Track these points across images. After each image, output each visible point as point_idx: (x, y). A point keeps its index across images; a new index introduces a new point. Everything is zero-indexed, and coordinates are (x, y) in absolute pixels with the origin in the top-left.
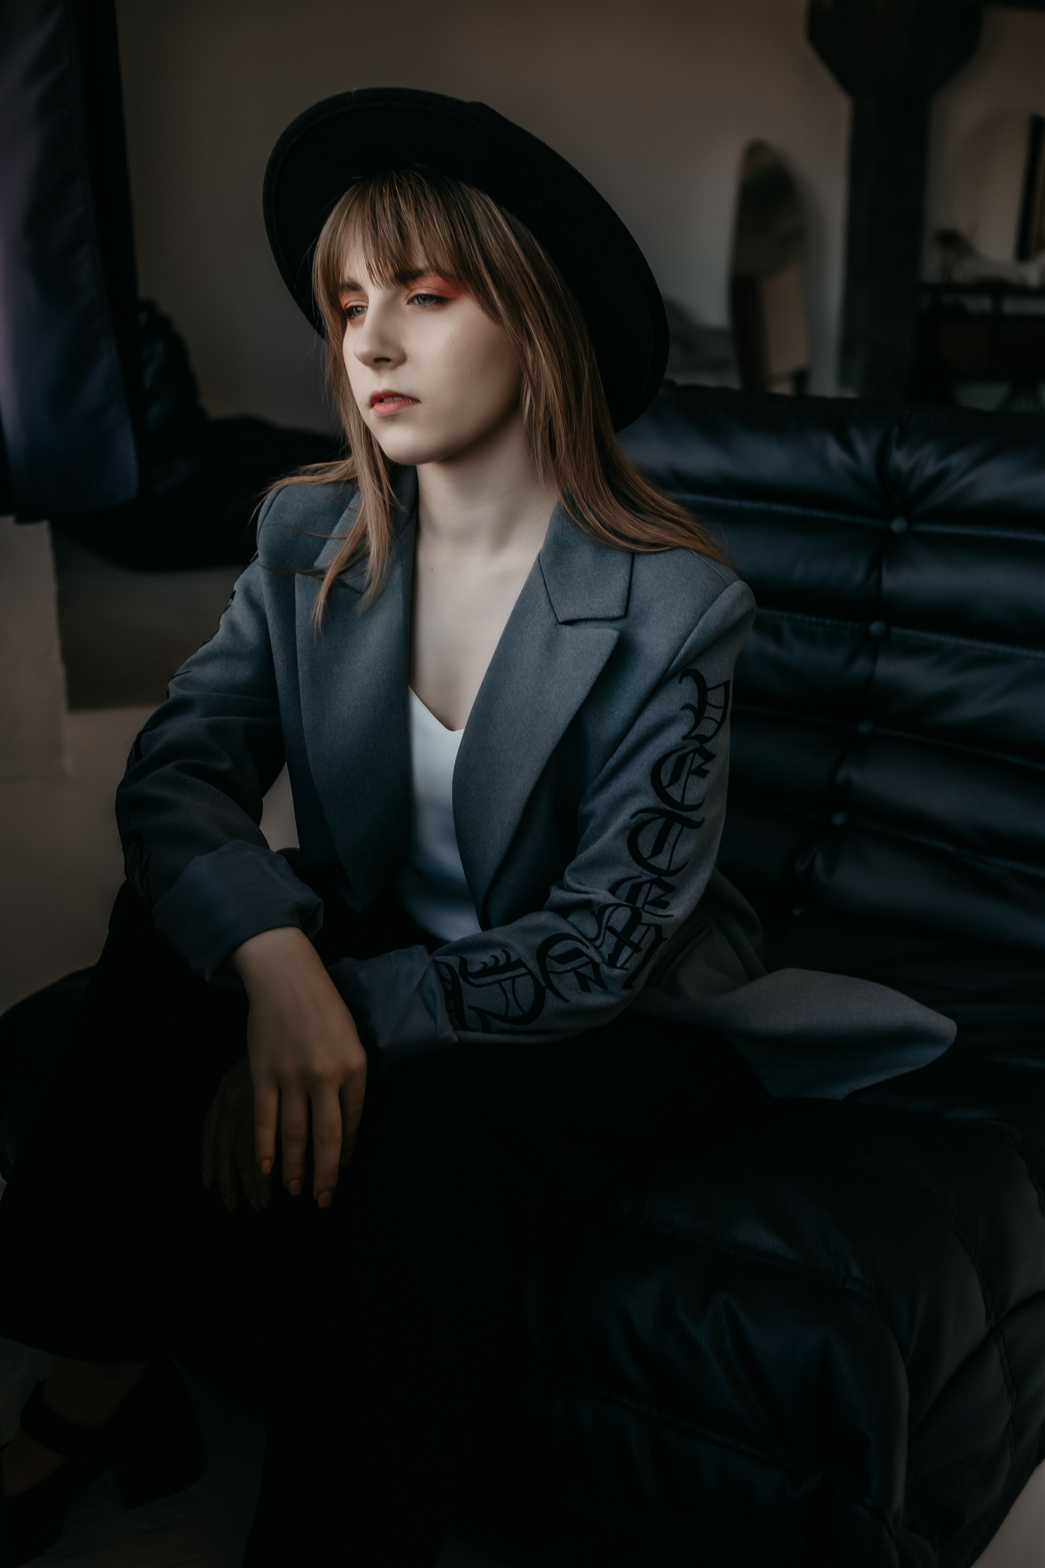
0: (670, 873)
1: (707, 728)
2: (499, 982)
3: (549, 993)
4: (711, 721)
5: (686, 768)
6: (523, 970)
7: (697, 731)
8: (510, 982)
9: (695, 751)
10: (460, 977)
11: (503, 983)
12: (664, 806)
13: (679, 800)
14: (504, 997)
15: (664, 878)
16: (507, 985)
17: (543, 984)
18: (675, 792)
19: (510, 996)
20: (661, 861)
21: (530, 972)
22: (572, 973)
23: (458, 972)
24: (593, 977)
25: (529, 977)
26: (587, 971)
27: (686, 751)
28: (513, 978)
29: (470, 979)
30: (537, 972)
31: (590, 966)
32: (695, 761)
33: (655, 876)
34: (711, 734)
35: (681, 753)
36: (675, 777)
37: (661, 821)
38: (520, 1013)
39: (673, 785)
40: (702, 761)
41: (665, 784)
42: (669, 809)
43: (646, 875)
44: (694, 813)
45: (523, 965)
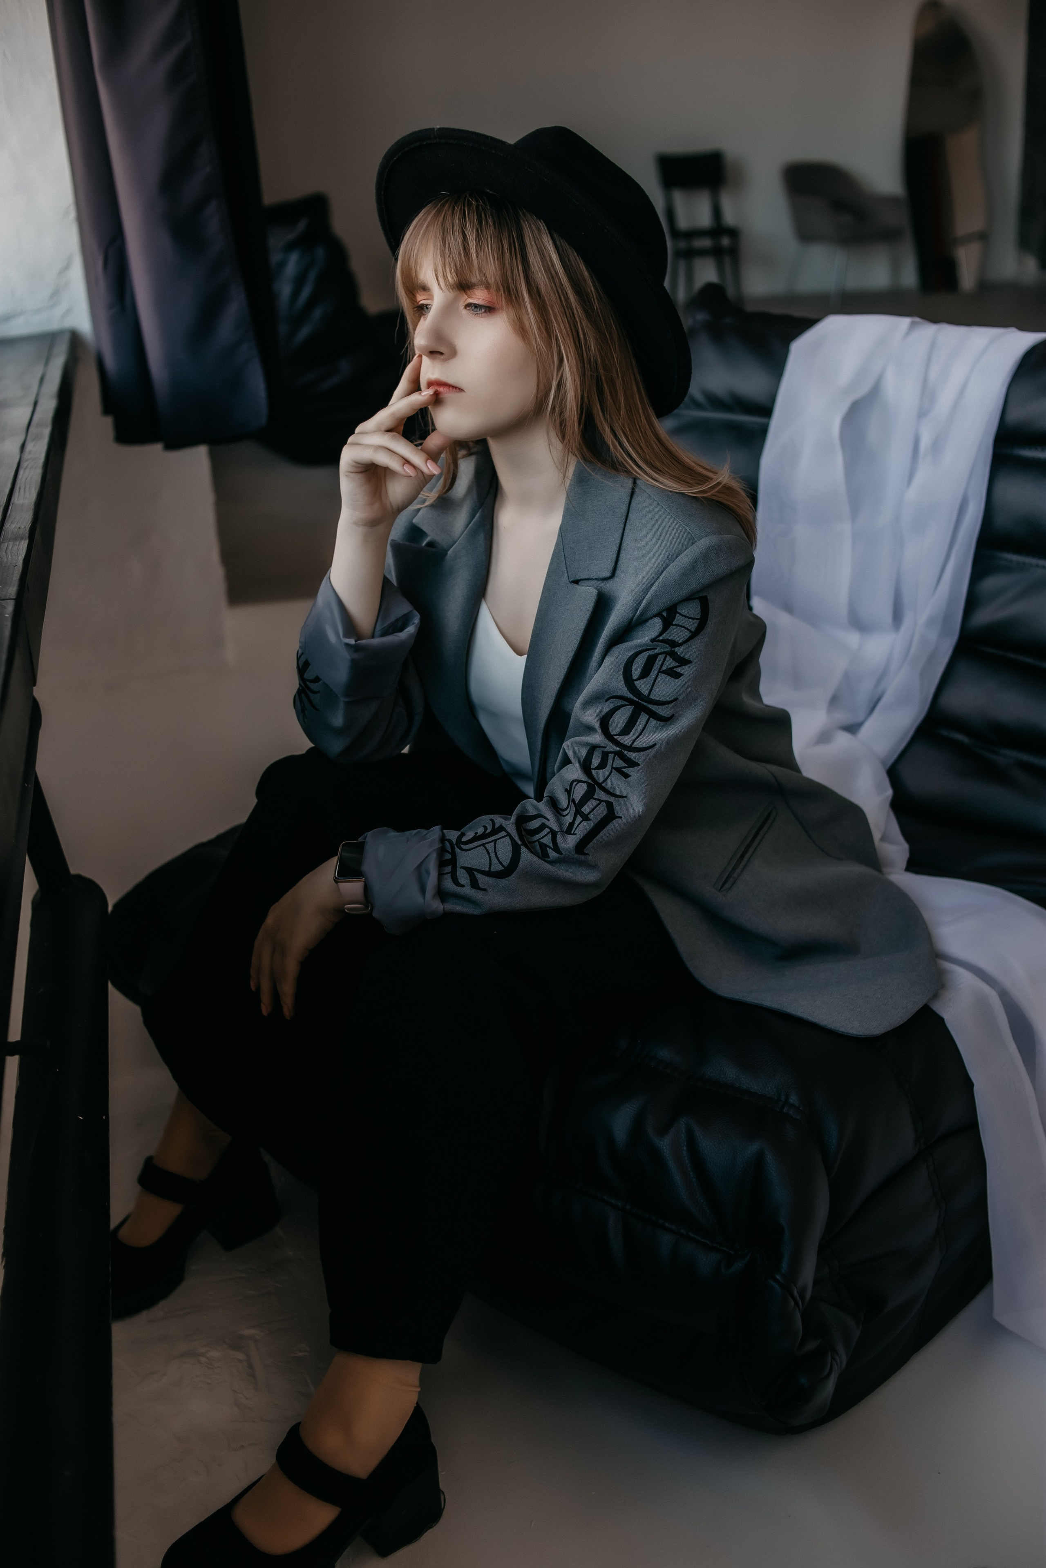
0: (631, 748)
1: (676, 634)
2: (483, 845)
3: (524, 850)
4: (681, 628)
5: (656, 667)
6: (503, 833)
7: (664, 636)
8: (492, 844)
9: (665, 653)
10: (455, 846)
11: (486, 845)
12: (632, 696)
13: (646, 693)
14: (488, 856)
15: (626, 752)
16: (490, 847)
17: (519, 842)
18: (643, 686)
19: (493, 855)
20: (627, 740)
21: (509, 835)
23: (455, 843)
24: (551, 845)
25: (507, 838)
27: (656, 651)
28: (495, 841)
29: (462, 846)
30: (516, 835)
31: (550, 836)
32: (666, 662)
33: (618, 749)
34: (681, 641)
35: (651, 652)
36: (645, 673)
37: (629, 709)
38: (500, 868)
39: (642, 680)
40: (674, 664)
41: (635, 677)
42: (637, 700)
43: (611, 747)
44: (660, 707)
45: (504, 830)
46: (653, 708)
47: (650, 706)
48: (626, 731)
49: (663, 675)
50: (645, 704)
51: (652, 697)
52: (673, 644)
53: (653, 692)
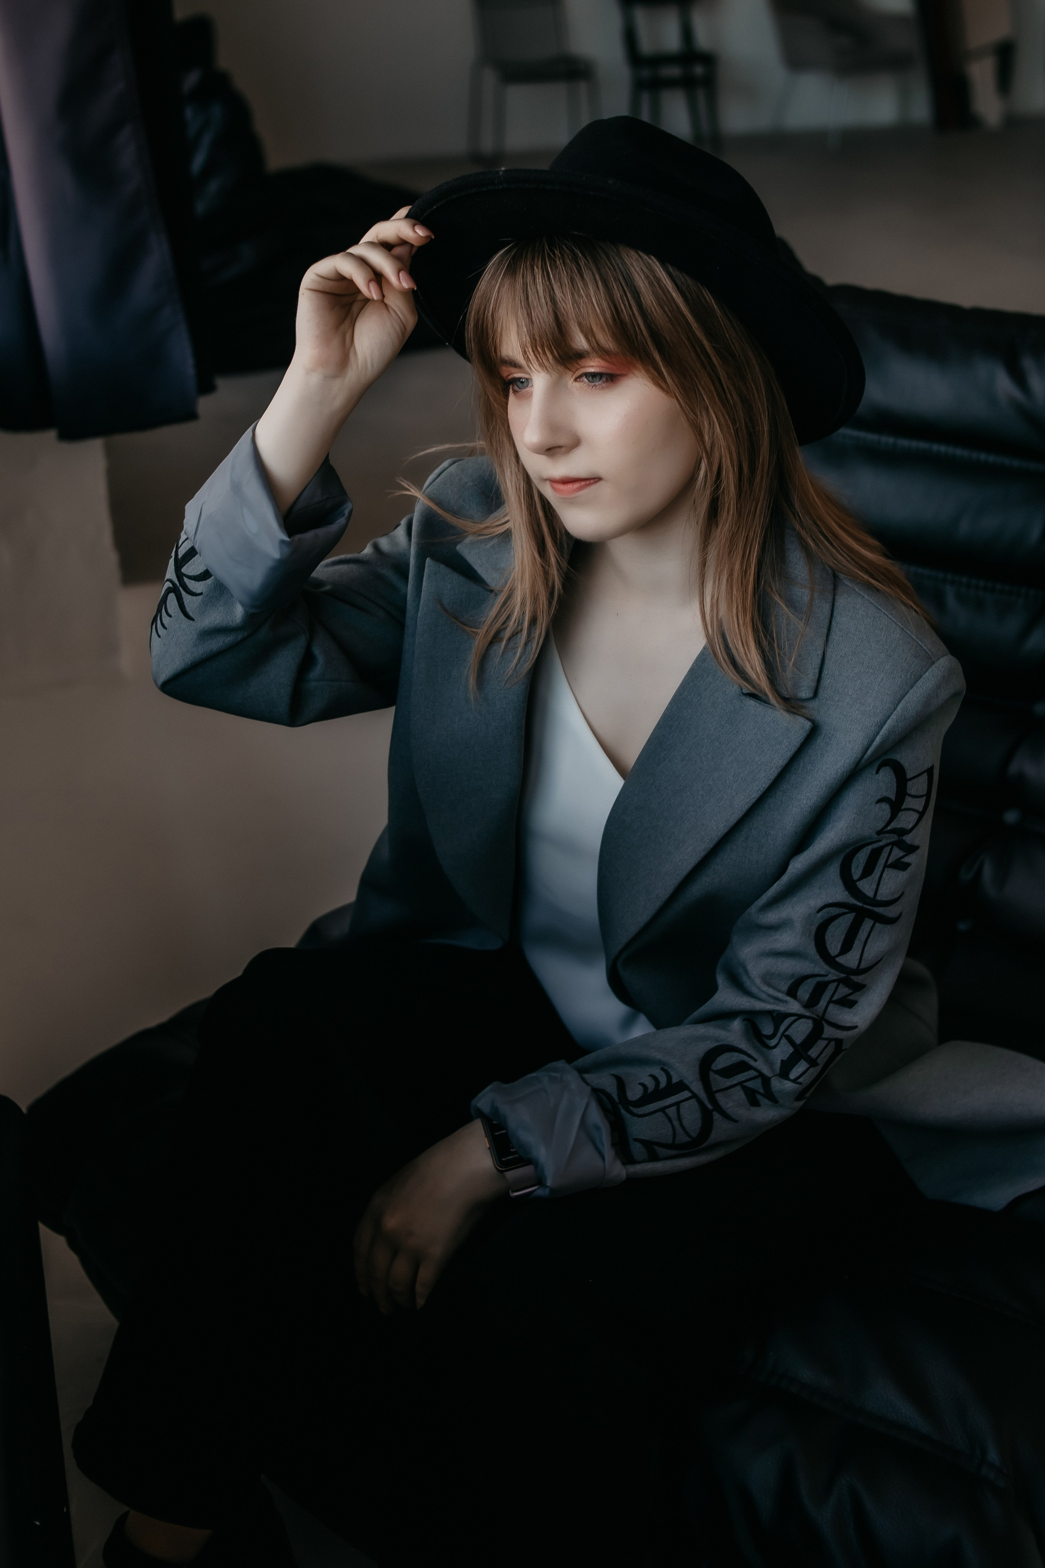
0: (859, 971)
1: (906, 820)
2: (663, 1110)
3: (716, 1116)
4: (911, 812)
5: (881, 862)
6: (686, 1094)
7: (893, 825)
8: (674, 1108)
9: (893, 844)
10: (620, 1106)
11: (666, 1110)
12: (852, 901)
13: (870, 894)
14: (670, 1126)
15: (852, 977)
16: (672, 1112)
17: (710, 1106)
18: (867, 887)
19: (676, 1123)
20: (850, 960)
21: (694, 1096)
22: (738, 1087)
23: (616, 1099)
24: (762, 1091)
25: (693, 1102)
26: (756, 1085)
27: (881, 844)
28: (678, 1104)
29: (631, 1108)
30: (702, 1095)
31: (759, 1080)
32: (892, 854)
33: (843, 975)
34: (911, 826)
35: (875, 846)
36: (867, 872)
37: (850, 917)
38: (687, 1139)
39: (865, 880)
40: (902, 854)
41: (855, 877)
42: (861, 905)
43: (834, 975)
44: (888, 908)
45: (687, 1088)
46: (880, 910)
47: (876, 909)
48: (847, 947)
49: (890, 870)
50: (870, 908)
51: (879, 898)
52: (902, 832)
53: (880, 892)
